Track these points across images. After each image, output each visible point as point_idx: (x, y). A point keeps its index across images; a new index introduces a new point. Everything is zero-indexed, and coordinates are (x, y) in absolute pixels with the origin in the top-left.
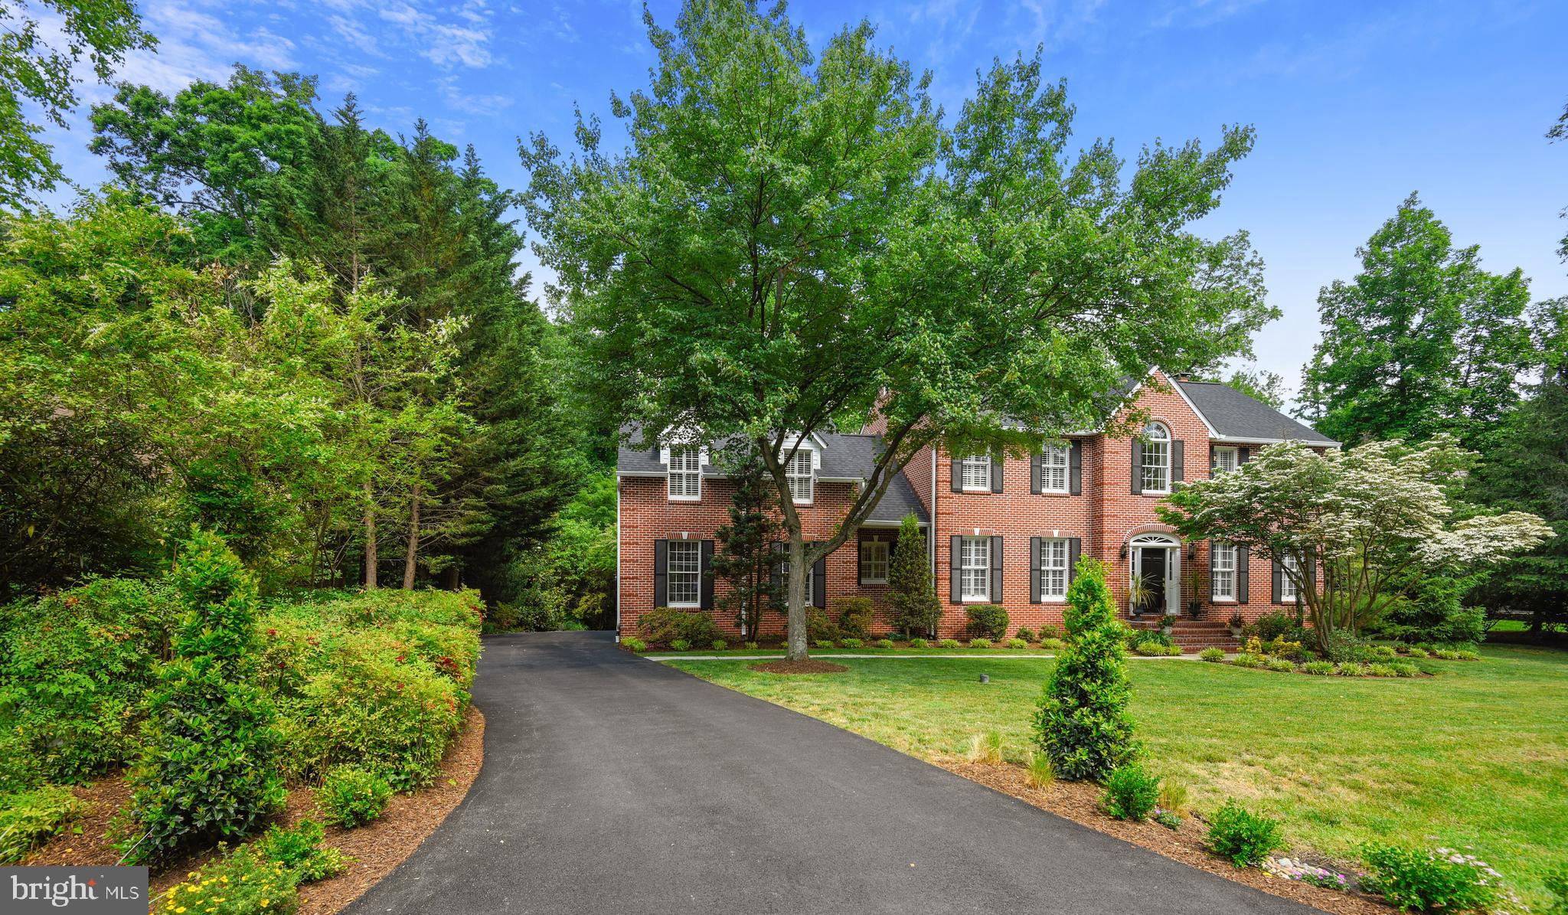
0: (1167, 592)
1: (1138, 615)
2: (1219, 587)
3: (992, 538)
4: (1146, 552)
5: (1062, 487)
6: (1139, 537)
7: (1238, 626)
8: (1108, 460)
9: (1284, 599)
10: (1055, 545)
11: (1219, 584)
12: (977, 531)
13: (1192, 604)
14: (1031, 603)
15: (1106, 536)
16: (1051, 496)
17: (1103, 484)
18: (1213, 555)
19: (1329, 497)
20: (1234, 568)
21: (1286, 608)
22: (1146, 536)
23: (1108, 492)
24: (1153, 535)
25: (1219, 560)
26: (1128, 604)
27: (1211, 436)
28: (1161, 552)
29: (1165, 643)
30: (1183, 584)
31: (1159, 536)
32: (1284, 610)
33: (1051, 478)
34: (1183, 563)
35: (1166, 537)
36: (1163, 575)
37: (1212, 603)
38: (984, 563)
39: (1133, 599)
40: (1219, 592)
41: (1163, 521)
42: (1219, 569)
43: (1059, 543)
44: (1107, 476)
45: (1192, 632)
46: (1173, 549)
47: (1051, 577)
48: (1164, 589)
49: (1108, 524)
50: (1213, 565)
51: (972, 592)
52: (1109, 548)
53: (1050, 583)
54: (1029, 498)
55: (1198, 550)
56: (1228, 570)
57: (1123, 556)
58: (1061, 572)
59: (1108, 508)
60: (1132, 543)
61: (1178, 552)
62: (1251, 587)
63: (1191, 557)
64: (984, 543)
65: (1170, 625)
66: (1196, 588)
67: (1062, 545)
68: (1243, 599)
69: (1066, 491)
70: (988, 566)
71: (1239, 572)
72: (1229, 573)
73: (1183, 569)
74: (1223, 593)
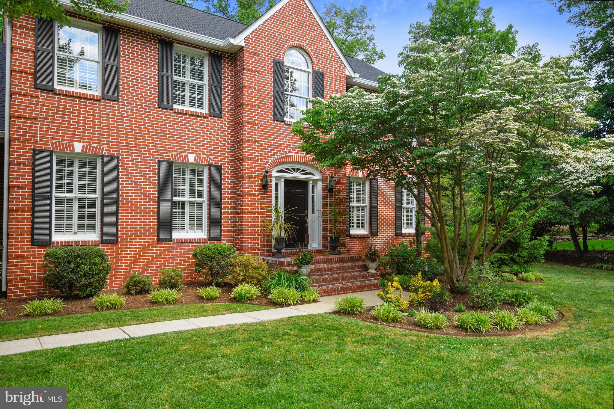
0: (309, 226)
1: (279, 251)
2: (355, 221)
3: (103, 157)
4: (289, 183)
5: (201, 106)
6: (282, 167)
7: (373, 261)
8: (248, 79)
9: (405, 231)
10: (192, 172)
11: (355, 218)
12: (78, 147)
13: (331, 238)
14: (159, 240)
15: (246, 163)
16: (185, 113)
17: (242, 104)
18: (350, 191)
19: (482, 93)
20: (367, 203)
21: (407, 239)
22: (290, 166)
23: (248, 114)
24: (296, 166)
25: (355, 195)
26: (269, 240)
27: (347, 73)
28: (303, 184)
29: (300, 287)
30: (324, 217)
31: (302, 167)
32: (406, 241)
33: (187, 94)
34: (324, 197)
35: (309, 169)
36: (306, 209)
37: (349, 236)
38: (93, 190)
39: (275, 234)
40: (355, 226)
41: (304, 150)
42: (354, 204)
43: (196, 171)
44: (247, 96)
45: (331, 269)
46: (315, 181)
47: (187, 210)
48: (306, 222)
49: (248, 150)
50: (350, 200)
51: (75, 228)
52: (250, 177)
53: (187, 217)
54: (155, 112)
55: (337, 183)
56: (362, 205)
57: (265, 187)
58: (200, 204)
59: (248, 132)
60: (274, 174)
61: (319, 187)
62: (380, 220)
63: (331, 190)
64: (93, 165)
65: (308, 263)
66: (335, 222)
67: (201, 173)
68: (374, 232)
69: (205, 110)
70: (98, 194)
71: (371, 207)
72: (363, 208)
73: (324, 203)
74: (358, 227)
